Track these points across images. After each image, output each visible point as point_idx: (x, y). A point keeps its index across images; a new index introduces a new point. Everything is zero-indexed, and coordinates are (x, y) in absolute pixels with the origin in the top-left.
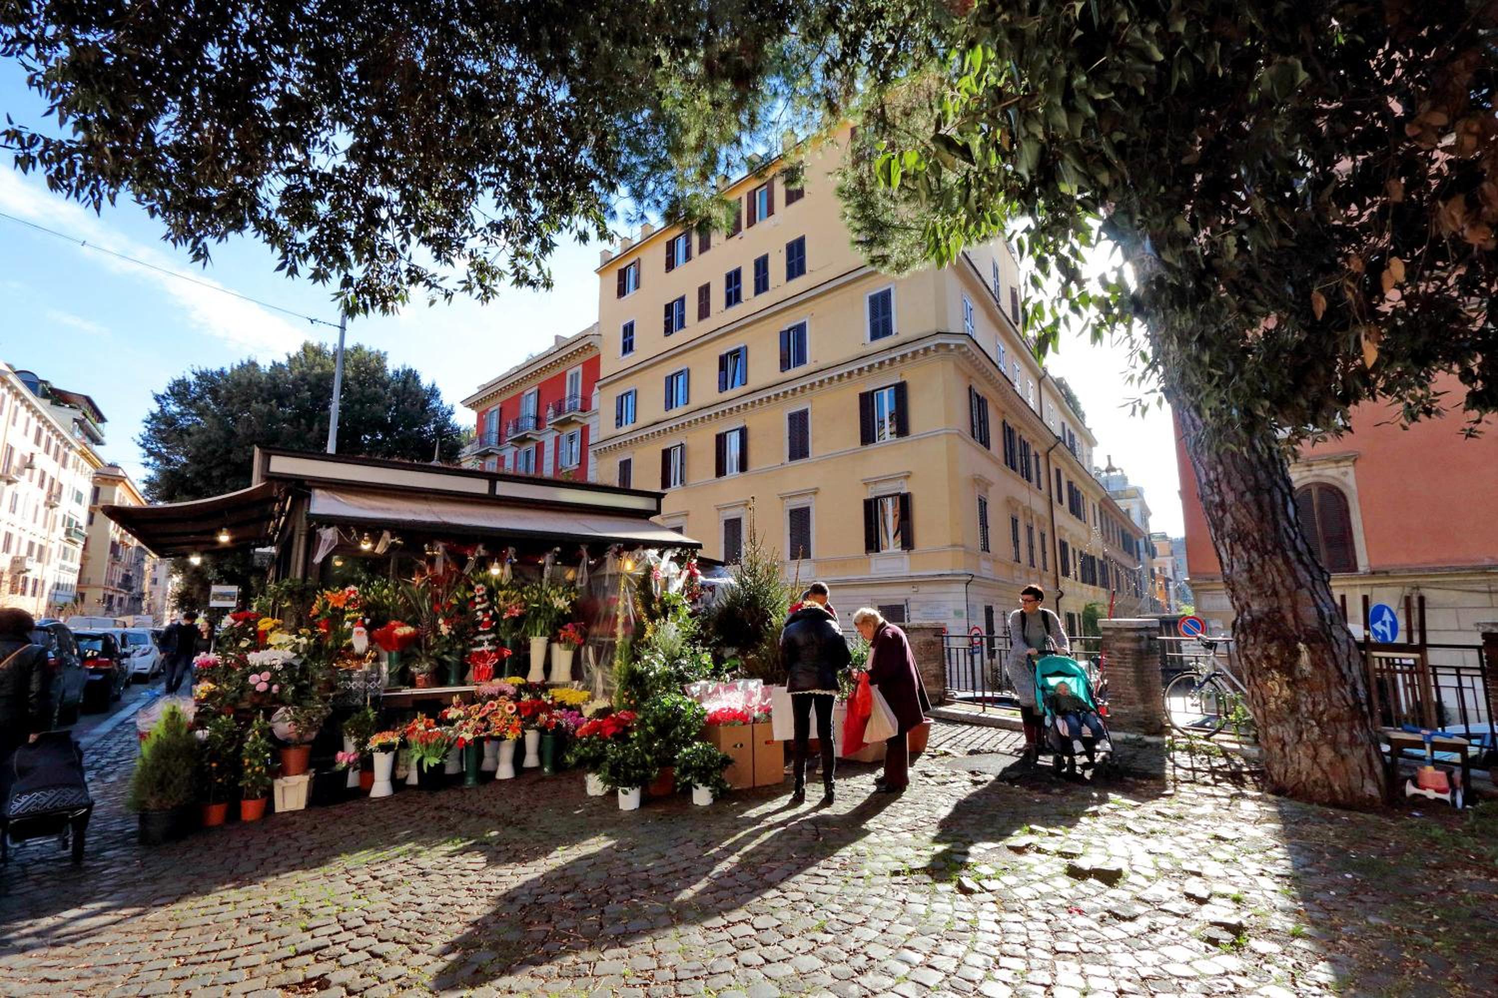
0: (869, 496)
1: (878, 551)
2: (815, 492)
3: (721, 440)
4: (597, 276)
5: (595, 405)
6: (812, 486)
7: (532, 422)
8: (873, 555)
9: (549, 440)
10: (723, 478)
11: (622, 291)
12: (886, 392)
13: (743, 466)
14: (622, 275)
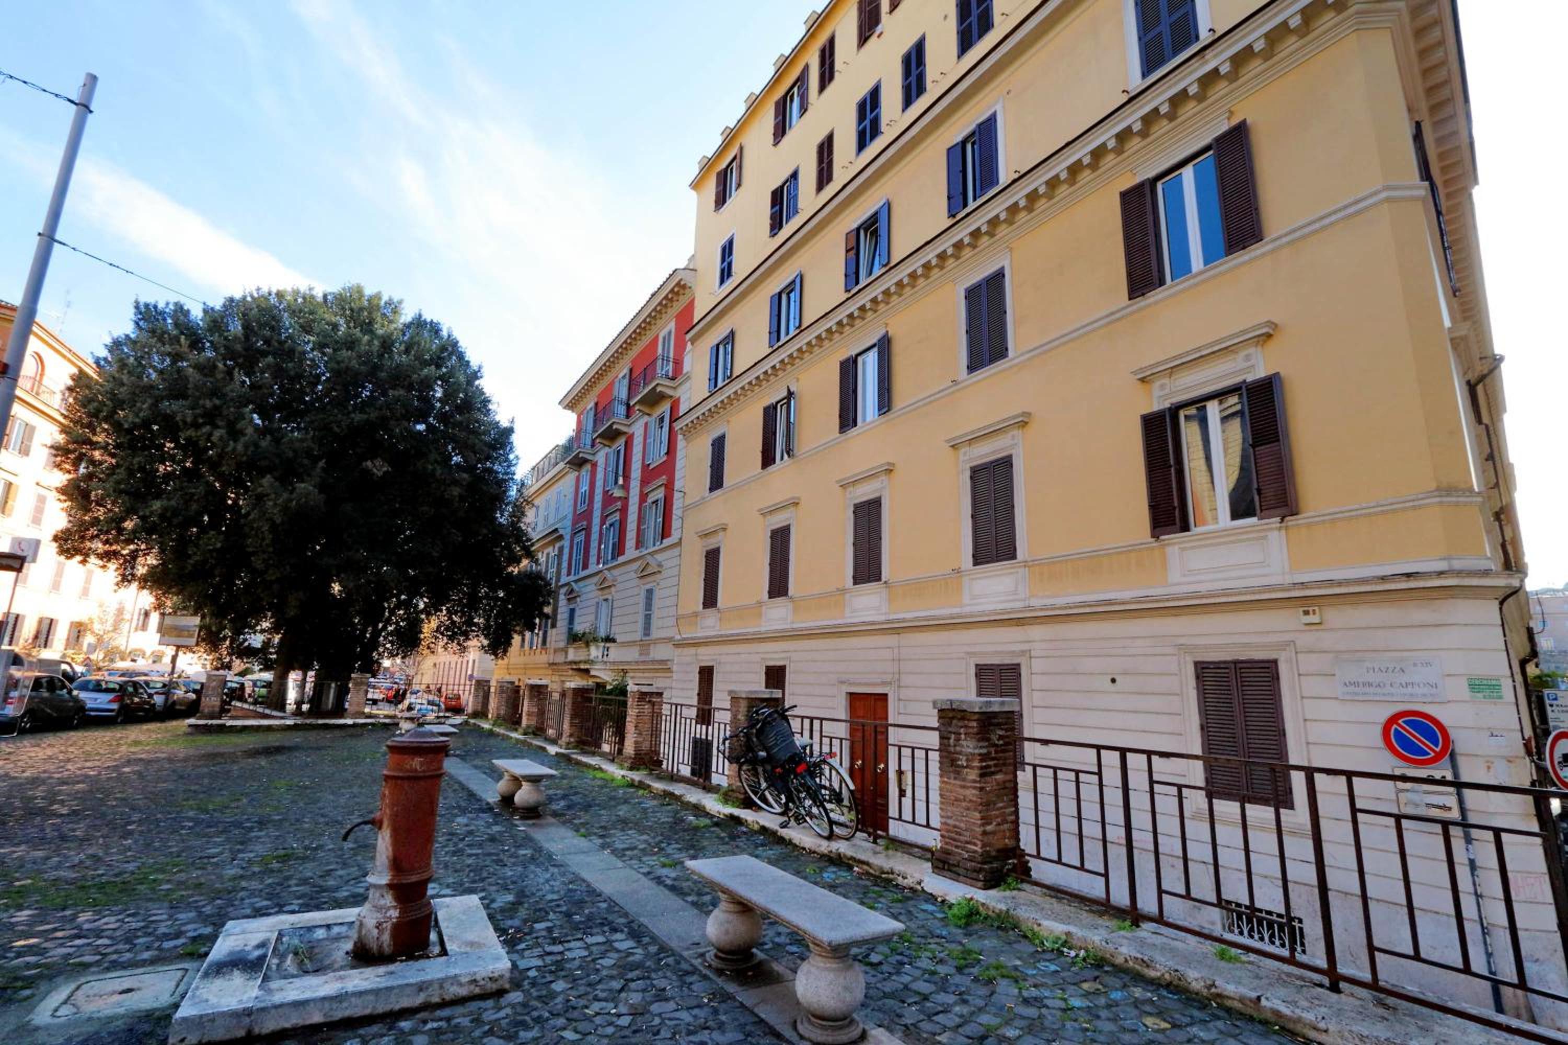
0: (1156, 405)
1: (1185, 528)
2: (1023, 422)
3: (849, 369)
4: (693, 194)
5: (686, 368)
6: (1014, 409)
7: (622, 410)
8: (1174, 541)
9: (637, 430)
10: (853, 432)
11: (721, 199)
12: (1188, 173)
13: (885, 402)
14: (723, 179)
